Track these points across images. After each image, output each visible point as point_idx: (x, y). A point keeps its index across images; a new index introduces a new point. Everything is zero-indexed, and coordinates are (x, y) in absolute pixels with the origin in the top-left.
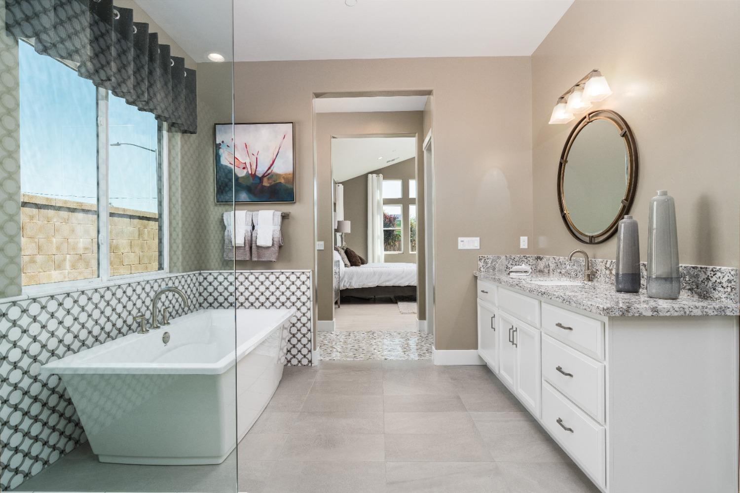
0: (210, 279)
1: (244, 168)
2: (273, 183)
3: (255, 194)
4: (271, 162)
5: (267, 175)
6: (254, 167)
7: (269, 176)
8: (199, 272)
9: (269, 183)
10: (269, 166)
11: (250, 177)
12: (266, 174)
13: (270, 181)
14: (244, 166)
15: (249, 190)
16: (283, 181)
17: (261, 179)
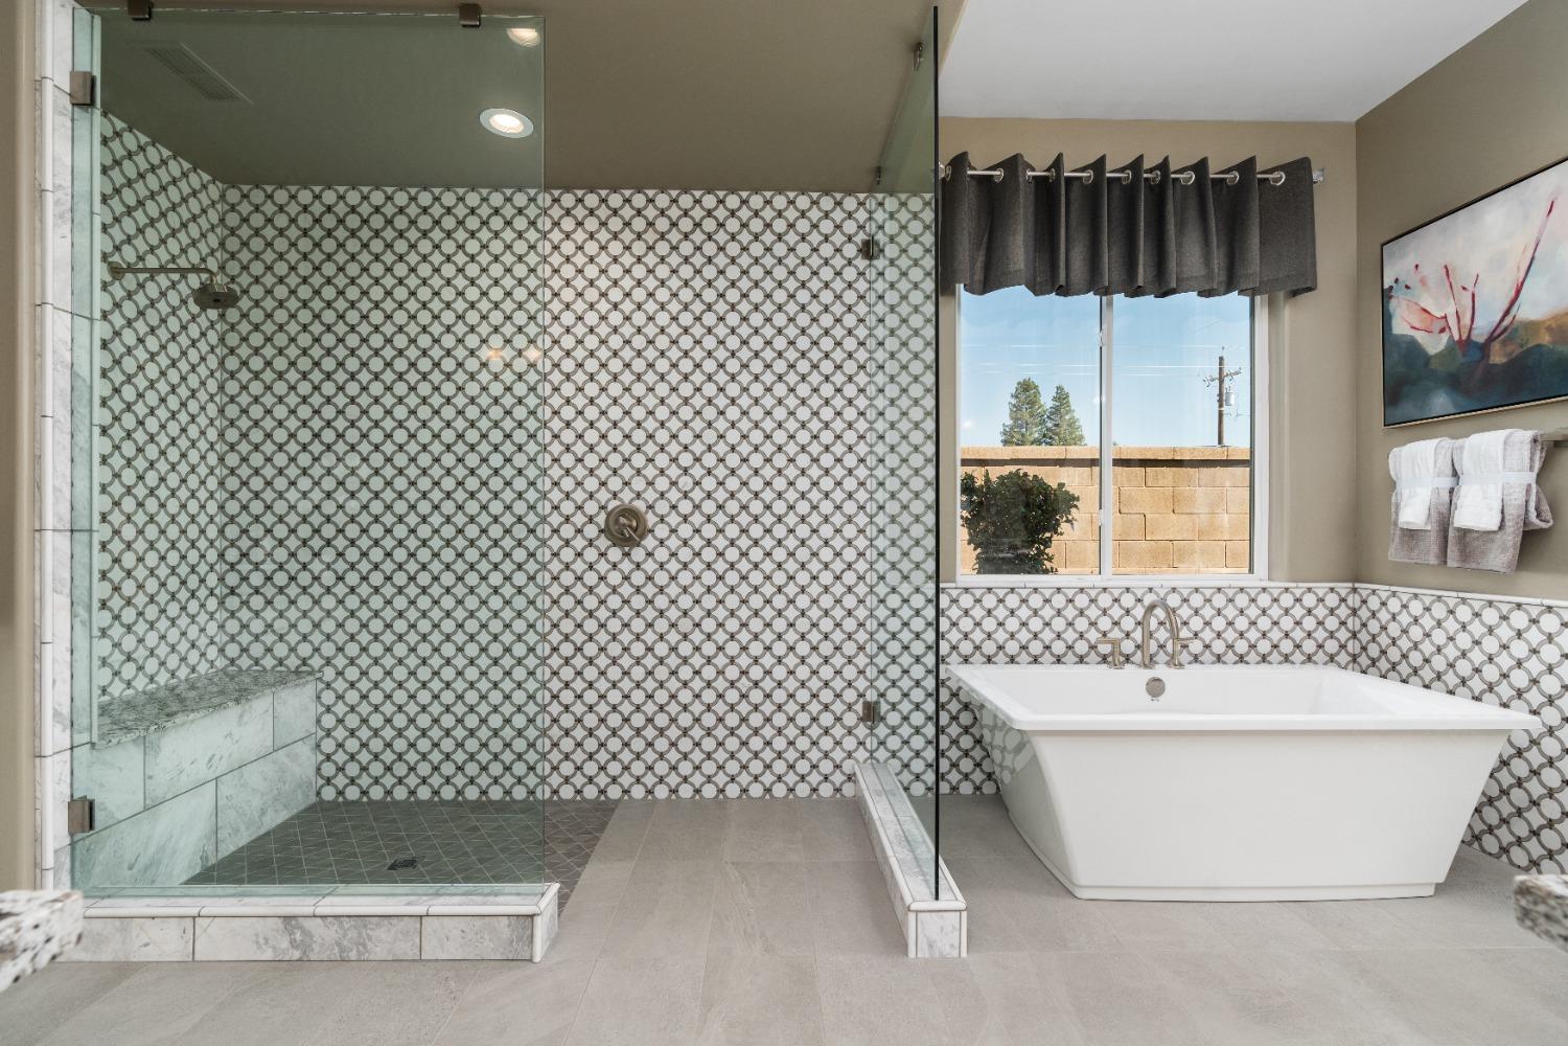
0: (1374, 603)
1: (1442, 330)
2: (1518, 351)
3: (1467, 393)
4: (1513, 294)
5: (1499, 335)
6: (1466, 320)
7: (1506, 334)
8: (1350, 585)
9: (1505, 355)
10: (1505, 306)
11: (1457, 347)
12: (1496, 334)
13: (1509, 349)
14: (1442, 324)
15: (1455, 383)
16: (1545, 339)
17: (1485, 348)
